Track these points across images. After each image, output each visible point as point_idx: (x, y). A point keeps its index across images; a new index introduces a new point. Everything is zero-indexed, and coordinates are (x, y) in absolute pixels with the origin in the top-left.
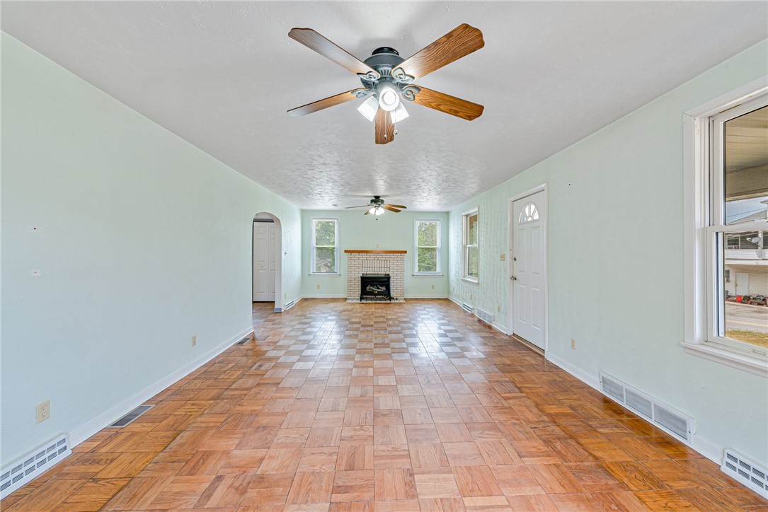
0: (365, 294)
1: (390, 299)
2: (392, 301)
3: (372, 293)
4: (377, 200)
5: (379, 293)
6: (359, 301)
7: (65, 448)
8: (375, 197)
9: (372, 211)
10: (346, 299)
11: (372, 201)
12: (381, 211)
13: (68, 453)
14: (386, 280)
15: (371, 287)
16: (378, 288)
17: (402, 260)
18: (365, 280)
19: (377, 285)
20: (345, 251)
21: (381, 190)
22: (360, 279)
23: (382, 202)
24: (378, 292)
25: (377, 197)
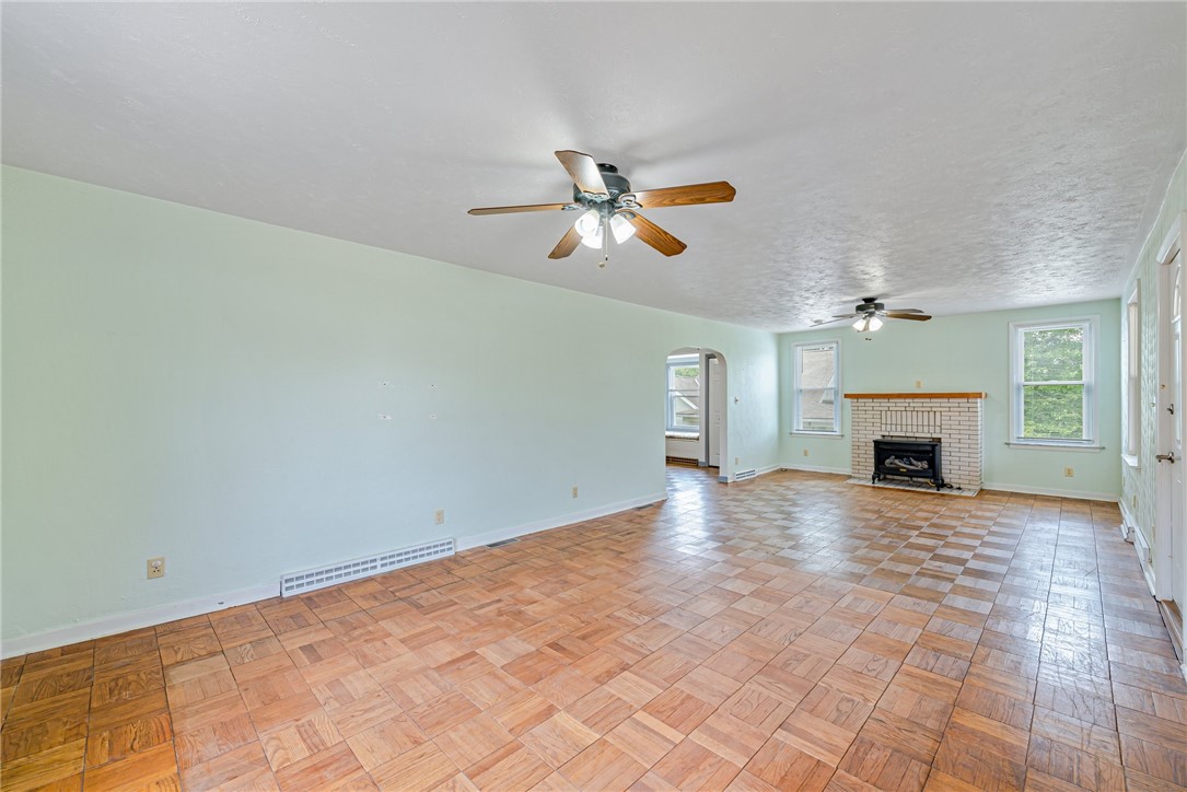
0: (882, 472)
1: (941, 485)
2: (944, 491)
3: (896, 471)
4: (869, 305)
5: (911, 474)
6: (870, 484)
7: (451, 549)
8: (864, 300)
9: (859, 325)
10: (850, 477)
11: (859, 308)
12: (876, 324)
13: (452, 553)
14: (929, 448)
15: (897, 461)
16: (911, 464)
17: (972, 411)
18: (881, 446)
19: (908, 457)
20: (846, 396)
21: (875, 288)
22: (873, 444)
23: (880, 307)
24: (908, 470)
25: (869, 300)
